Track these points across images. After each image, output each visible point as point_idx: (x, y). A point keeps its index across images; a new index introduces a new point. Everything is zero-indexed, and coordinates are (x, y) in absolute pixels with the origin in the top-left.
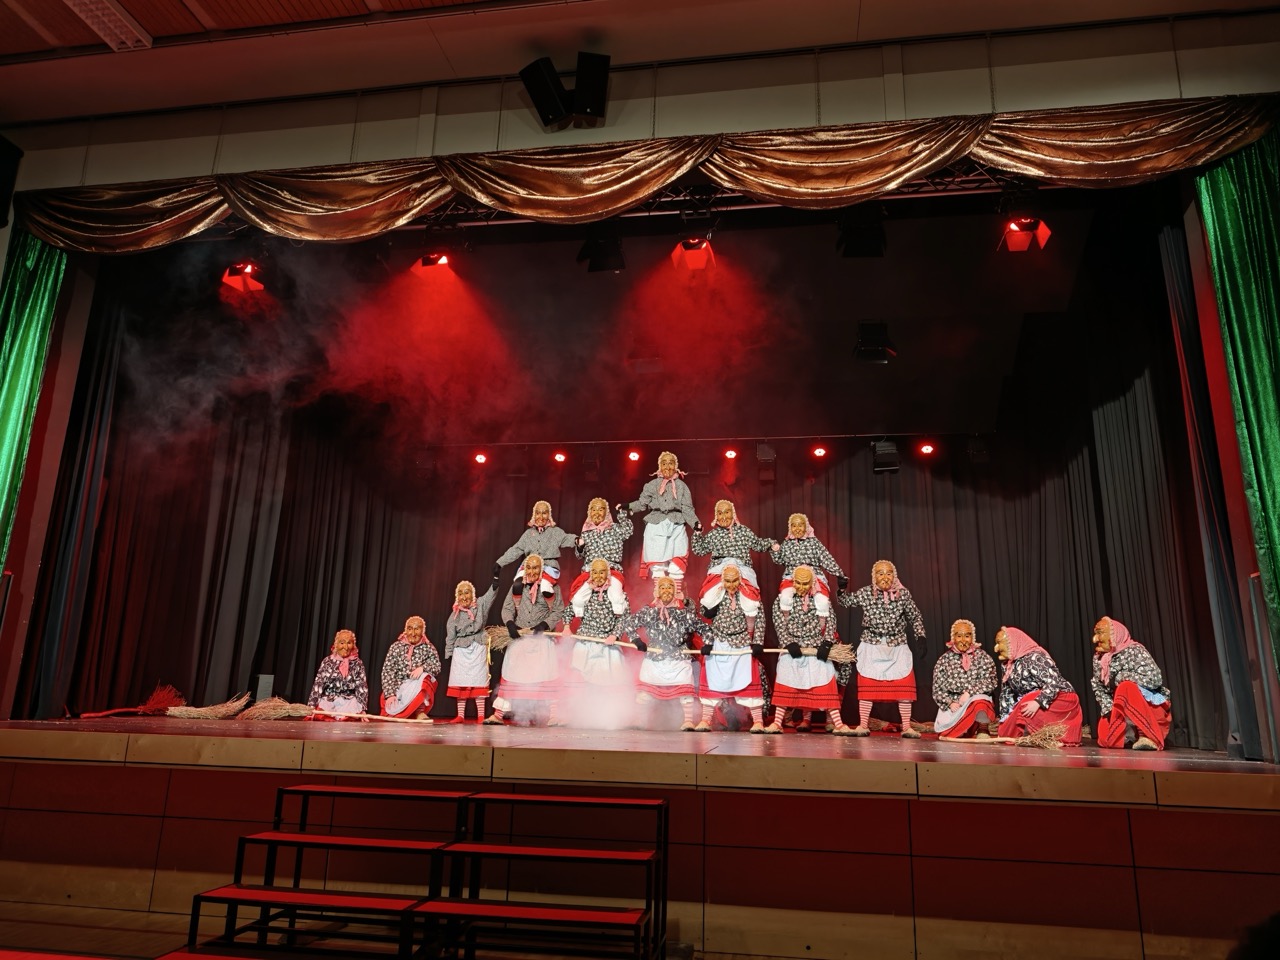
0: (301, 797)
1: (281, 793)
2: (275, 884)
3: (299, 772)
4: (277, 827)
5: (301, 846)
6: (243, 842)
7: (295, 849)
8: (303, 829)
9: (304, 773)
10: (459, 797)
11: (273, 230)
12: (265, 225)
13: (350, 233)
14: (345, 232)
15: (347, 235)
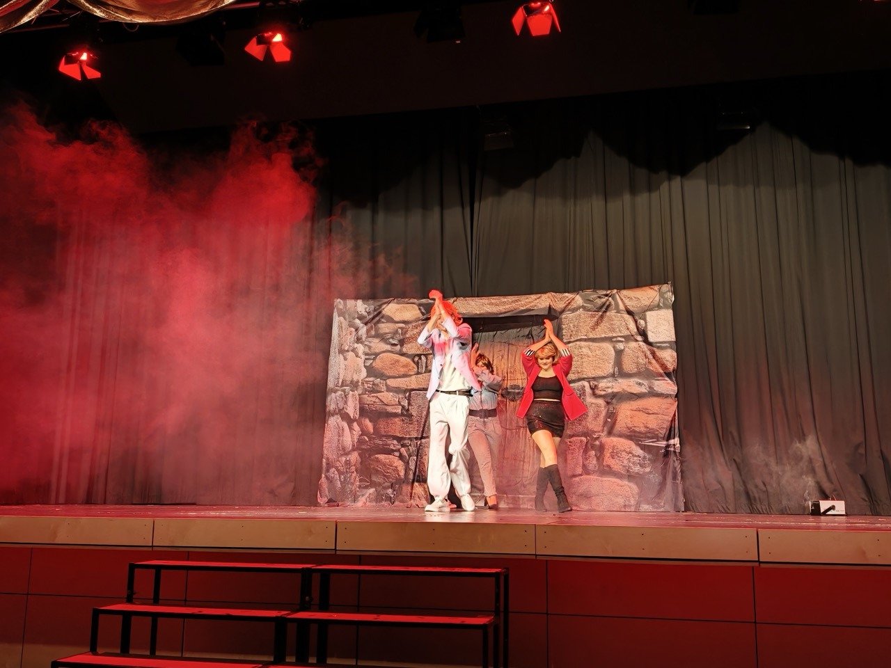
0: (153, 571)
1: (133, 567)
2: (130, 653)
3: (150, 549)
4: (130, 600)
5: (155, 616)
6: (97, 613)
7: (150, 619)
8: (156, 601)
9: (155, 549)
10: (303, 568)
11: (103, 15)
12: (95, 9)
13: (180, 13)
14: (176, 13)
15: (178, 16)
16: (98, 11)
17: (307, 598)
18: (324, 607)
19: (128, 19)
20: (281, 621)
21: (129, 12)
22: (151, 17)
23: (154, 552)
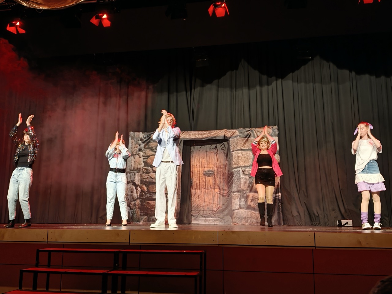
0: (48, 253)
1: (38, 251)
2: (37, 289)
3: (46, 243)
4: (37, 265)
5: (48, 273)
6: (22, 272)
7: (46, 274)
8: (49, 266)
9: (48, 243)
10: (115, 251)
11: (27, 5)
12: (23, 3)
13: (62, 5)
14: (59, 5)
15: (60, 6)
16: (24, 3)
17: (117, 265)
18: (124, 268)
19: (38, 7)
20: (105, 275)
21: (39, 4)
22: (48, 6)
23: (48, 244)
